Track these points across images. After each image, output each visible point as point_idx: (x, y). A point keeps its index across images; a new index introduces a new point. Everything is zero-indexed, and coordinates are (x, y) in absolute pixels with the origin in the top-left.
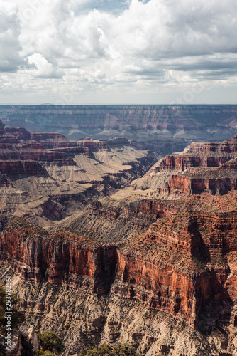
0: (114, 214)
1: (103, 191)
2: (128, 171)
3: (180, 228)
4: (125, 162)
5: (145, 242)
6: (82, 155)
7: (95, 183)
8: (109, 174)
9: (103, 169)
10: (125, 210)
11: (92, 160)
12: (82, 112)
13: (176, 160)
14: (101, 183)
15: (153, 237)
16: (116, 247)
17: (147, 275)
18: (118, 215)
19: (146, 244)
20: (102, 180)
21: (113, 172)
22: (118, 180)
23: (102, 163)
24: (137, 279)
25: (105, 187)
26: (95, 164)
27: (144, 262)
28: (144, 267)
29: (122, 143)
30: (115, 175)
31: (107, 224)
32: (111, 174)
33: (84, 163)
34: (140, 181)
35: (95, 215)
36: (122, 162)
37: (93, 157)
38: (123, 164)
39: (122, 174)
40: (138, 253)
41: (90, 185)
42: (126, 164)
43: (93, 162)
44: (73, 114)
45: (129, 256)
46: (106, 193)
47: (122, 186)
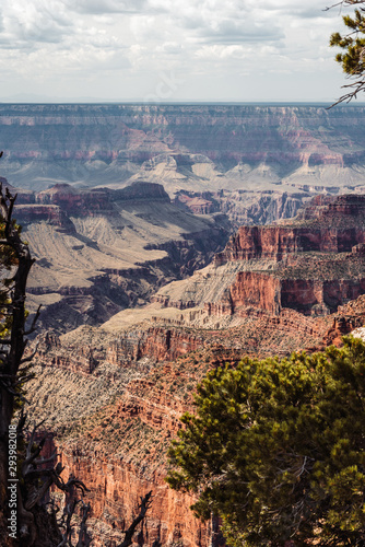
0: (85, 361)
1: (90, 312)
2: (159, 263)
3: (190, 389)
4: (154, 241)
5: (115, 421)
6: (43, 226)
7: (71, 294)
8: (109, 271)
9: (95, 259)
10: (111, 353)
11: (67, 238)
12: (59, 120)
13: (264, 237)
14: (86, 291)
15: (135, 411)
16: (54, 434)
17: (116, 498)
18: (94, 364)
19: (117, 426)
20: (88, 285)
21: (119, 265)
22: (130, 286)
23: (93, 244)
24: (97, 507)
25: (96, 302)
26: (76, 248)
27: (110, 466)
28: (110, 477)
29: (149, 196)
30: (123, 273)
31: (68, 387)
32: (115, 271)
33: (49, 243)
34: (177, 289)
35: (44, 366)
36: (145, 243)
37: (70, 230)
38: (149, 248)
39: (144, 272)
40: (98, 447)
41: (57, 298)
42: (155, 247)
43: (70, 241)
44: (37, 126)
45: (76, 453)
46: (97, 317)
47: (140, 301)
